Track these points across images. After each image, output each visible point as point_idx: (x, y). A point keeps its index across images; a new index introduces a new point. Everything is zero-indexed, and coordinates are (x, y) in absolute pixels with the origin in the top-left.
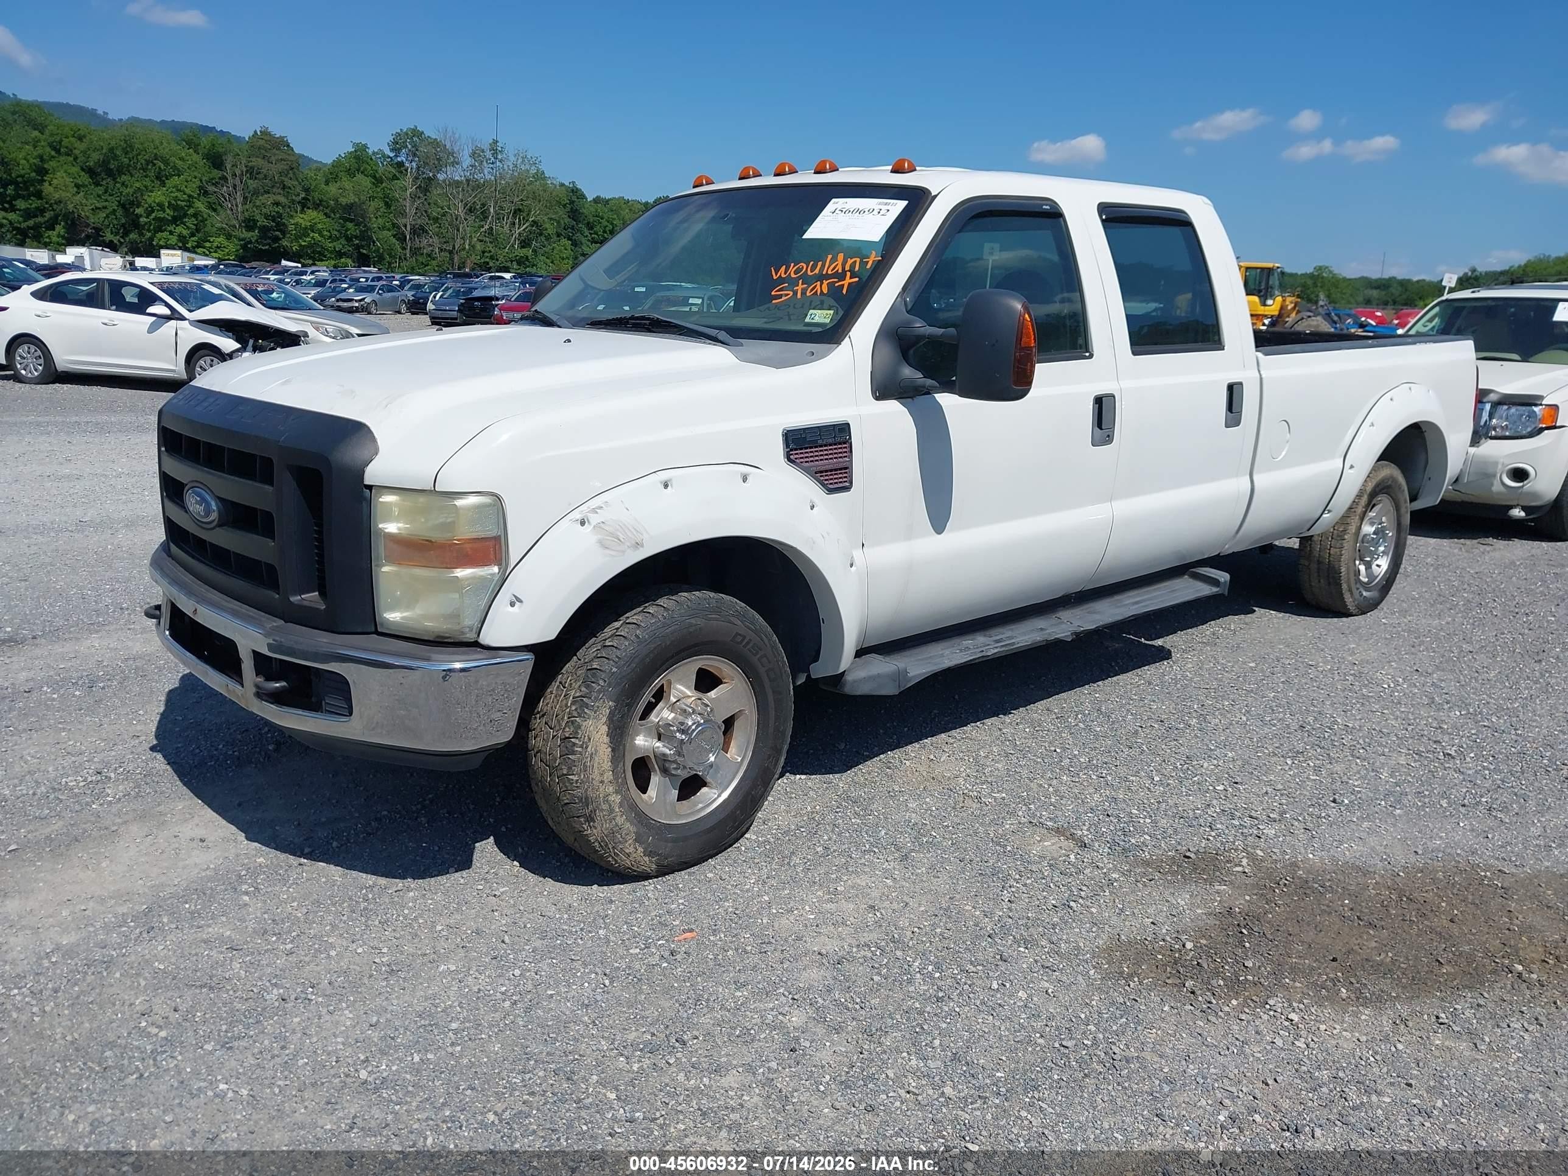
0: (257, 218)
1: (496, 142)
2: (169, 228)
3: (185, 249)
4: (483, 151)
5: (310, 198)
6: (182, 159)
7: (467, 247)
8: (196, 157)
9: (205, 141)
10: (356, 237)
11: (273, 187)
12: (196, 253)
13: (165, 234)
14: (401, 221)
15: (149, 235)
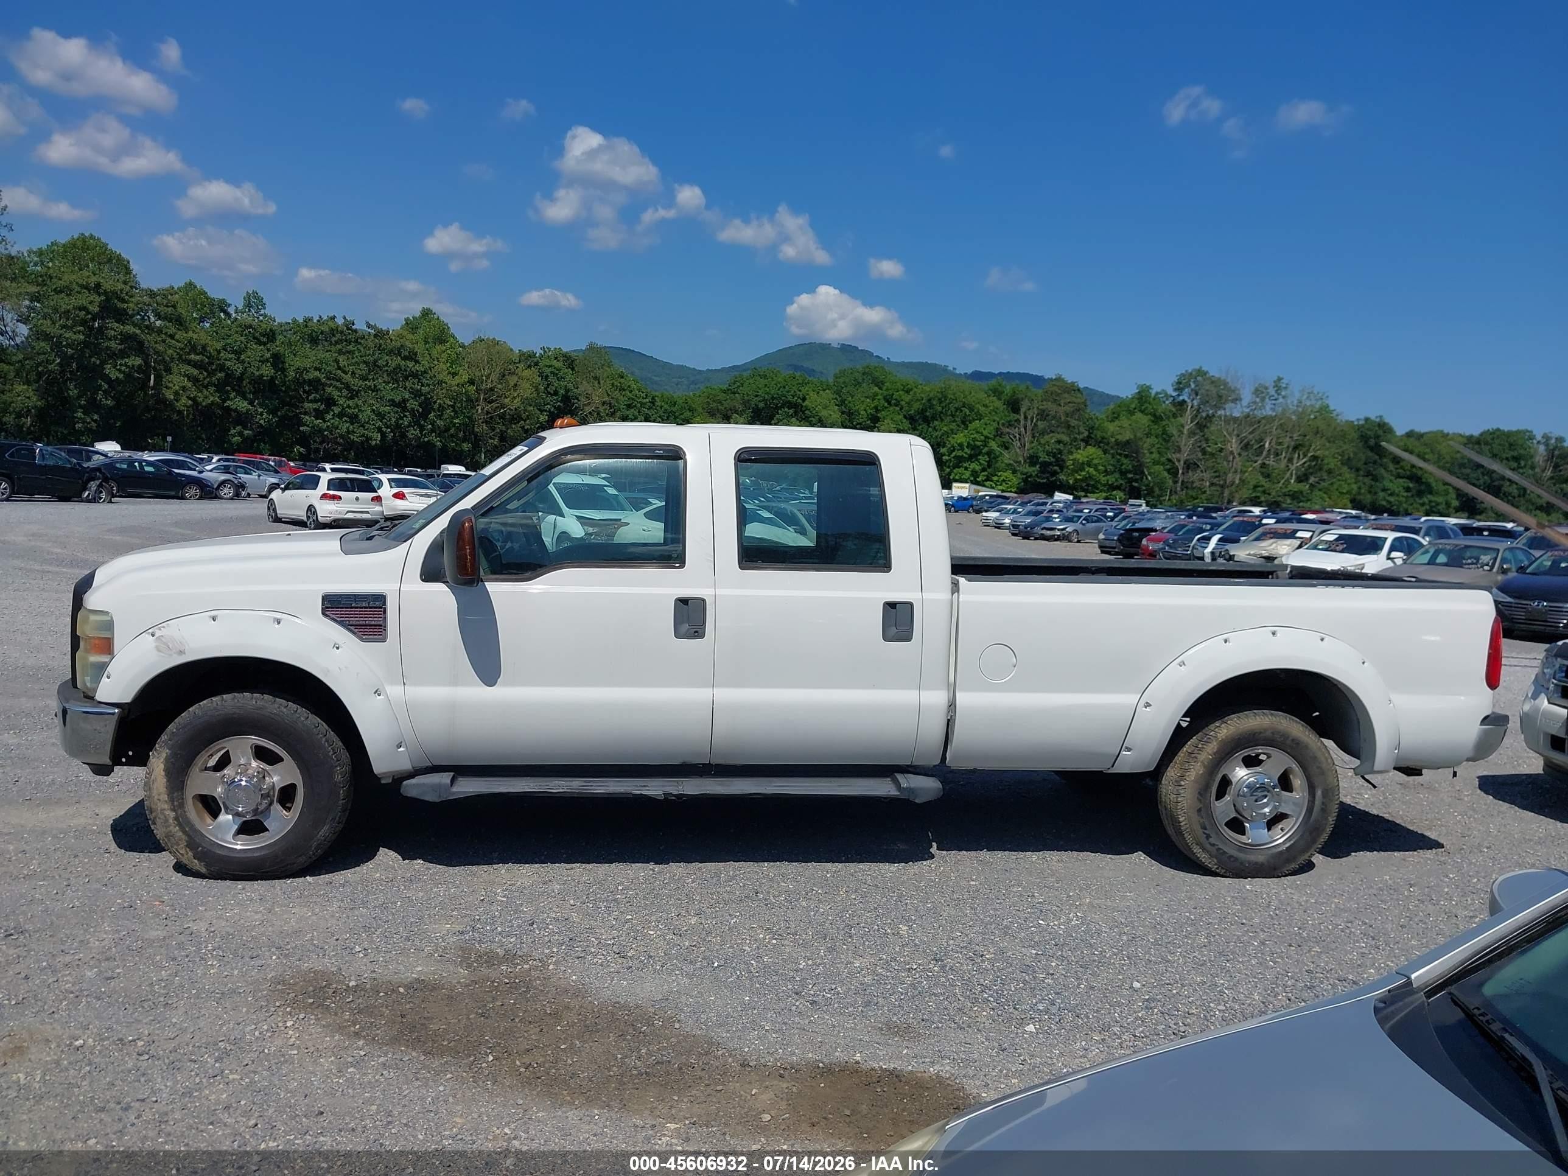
0: (1040, 454)
1: (1280, 379)
2: (965, 465)
3: (975, 482)
4: (1266, 388)
5: (1093, 436)
6: (985, 406)
7: (1237, 482)
8: (998, 404)
9: (1008, 389)
10: (1130, 472)
11: (1058, 426)
12: (984, 486)
13: (961, 470)
14: (1174, 457)
15: (948, 470)
